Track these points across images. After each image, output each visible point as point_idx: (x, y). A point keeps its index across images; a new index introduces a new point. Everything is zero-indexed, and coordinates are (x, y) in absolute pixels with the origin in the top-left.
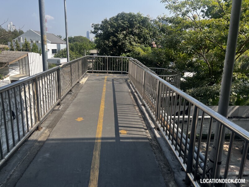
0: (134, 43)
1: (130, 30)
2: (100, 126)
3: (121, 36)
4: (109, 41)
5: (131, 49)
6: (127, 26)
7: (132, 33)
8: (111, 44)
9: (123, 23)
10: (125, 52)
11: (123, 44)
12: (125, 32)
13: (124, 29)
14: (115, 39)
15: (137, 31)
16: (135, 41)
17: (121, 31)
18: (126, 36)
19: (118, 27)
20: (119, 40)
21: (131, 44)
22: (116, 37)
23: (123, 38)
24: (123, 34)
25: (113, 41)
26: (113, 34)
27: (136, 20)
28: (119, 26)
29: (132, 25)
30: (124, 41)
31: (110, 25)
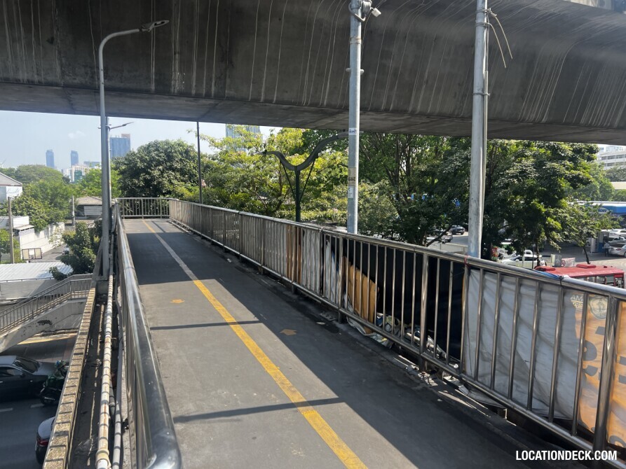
0: (175, 182)
1: (168, 164)
3: (156, 173)
4: (138, 180)
5: (171, 190)
6: (165, 159)
7: (172, 168)
8: (142, 184)
9: (157, 155)
10: (164, 194)
11: (159, 183)
12: (161, 167)
13: (159, 163)
14: (147, 176)
15: (178, 166)
16: (176, 178)
17: (156, 166)
18: (162, 172)
19: (151, 161)
20: (153, 178)
21: (171, 183)
22: (149, 174)
23: (160, 175)
24: (159, 170)
25: (145, 180)
26: (145, 171)
27: (175, 152)
28: (152, 160)
29: (170, 157)
30: (160, 180)
31: (138, 158)
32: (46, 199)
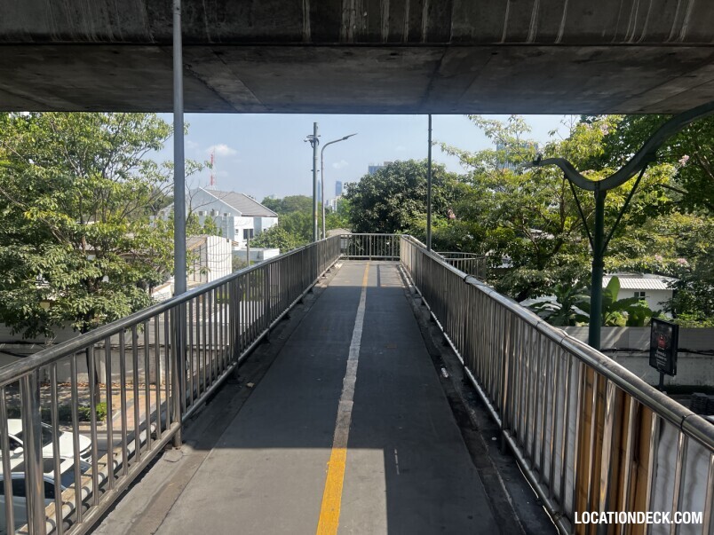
0: (416, 213)
1: (410, 190)
2: (366, 278)
3: (393, 202)
4: (372, 210)
5: (410, 223)
6: (405, 184)
7: (415, 196)
8: (376, 215)
9: (396, 179)
10: (402, 229)
11: (397, 214)
12: (400, 195)
13: (399, 190)
14: (383, 206)
15: (422, 192)
16: (418, 208)
17: (394, 193)
18: (402, 201)
19: (389, 187)
20: (390, 209)
21: (412, 215)
22: (386, 203)
23: (398, 204)
24: (398, 198)
25: (380, 211)
26: (381, 199)
27: (419, 175)
28: (390, 185)
29: (412, 182)
30: (398, 210)
31: (374, 183)
32: (298, 230)
